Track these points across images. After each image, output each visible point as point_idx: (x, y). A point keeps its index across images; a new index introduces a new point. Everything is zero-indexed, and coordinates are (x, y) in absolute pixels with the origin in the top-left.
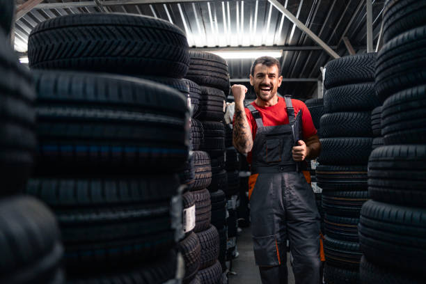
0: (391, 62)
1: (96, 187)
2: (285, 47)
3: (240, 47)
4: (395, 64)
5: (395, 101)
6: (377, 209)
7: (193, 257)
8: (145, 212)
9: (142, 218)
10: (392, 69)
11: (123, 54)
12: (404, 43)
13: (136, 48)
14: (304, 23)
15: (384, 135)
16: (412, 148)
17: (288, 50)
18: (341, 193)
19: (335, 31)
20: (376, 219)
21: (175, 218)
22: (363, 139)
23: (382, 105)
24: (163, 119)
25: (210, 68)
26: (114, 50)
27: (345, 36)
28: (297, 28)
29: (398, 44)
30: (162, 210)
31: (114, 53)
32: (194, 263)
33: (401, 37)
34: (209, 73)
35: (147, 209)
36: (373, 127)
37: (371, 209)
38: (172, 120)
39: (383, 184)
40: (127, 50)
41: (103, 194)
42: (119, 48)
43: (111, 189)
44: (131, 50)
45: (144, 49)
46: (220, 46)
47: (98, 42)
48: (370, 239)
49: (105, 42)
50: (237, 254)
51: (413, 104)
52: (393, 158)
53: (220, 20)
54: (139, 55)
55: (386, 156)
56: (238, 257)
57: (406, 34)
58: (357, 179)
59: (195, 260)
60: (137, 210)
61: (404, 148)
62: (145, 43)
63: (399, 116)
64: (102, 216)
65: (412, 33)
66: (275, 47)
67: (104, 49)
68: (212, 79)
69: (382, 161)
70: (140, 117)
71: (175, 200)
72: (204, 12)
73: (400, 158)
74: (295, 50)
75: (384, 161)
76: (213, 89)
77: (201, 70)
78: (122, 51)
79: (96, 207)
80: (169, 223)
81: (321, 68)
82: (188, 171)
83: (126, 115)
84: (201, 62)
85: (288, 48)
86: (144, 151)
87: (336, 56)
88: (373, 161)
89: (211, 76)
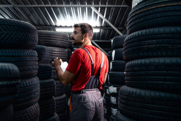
2: (101, 27)
17: (103, 29)
25: (59, 39)
27: (126, 24)
34: (59, 41)
53: (71, 15)
66: (97, 27)
68: (61, 44)
72: (63, 11)
74: (105, 29)
76: (61, 48)
77: (55, 40)
81: (111, 40)
84: (55, 36)
85: (103, 28)
89: (60, 43)
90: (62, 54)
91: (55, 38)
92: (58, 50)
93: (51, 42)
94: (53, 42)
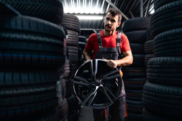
0: (159, 18)
1: (16, 76)
3: (84, 14)
4: (161, 19)
5: (161, 36)
6: (152, 87)
7: (65, 110)
8: (43, 89)
9: (41, 92)
10: (159, 21)
11: (31, 10)
12: (166, 9)
13: (38, 7)
14: (113, 3)
15: (154, 52)
16: (169, 58)
18: (130, 79)
19: (127, 7)
20: (152, 92)
21: (58, 92)
22: (140, 55)
23: (153, 39)
24: (53, 41)
25: (72, 22)
26: (26, 8)
27: (131, 10)
28: (110, 5)
29: (163, 10)
30: (52, 88)
31: (26, 9)
32: (65, 113)
33: (164, 7)
34: (72, 24)
35: (44, 87)
36: (145, 50)
37: (149, 87)
38: (58, 42)
39: (155, 75)
40: (33, 8)
41: (20, 80)
42: (29, 7)
43: (24, 77)
44: (35, 8)
45: (42, 8)
46: (75, 13)
47: (18, 3)
48: (148, 101)
49: (22, 3)
50: (82, 107)
51: (170, 38)
52: (160, 63)
53: (75, 1)
54: (39, 11)
55: (157, 62)
56: (83, 108)
57: (166, 5)
58: (137, 73)
59: (66, 112)
60: (39, 88)
61: (165, 58)
62: (42, 5)
63: (163, 43)
64: (20, 91)
65: (169, 5)
66: (100, 14)
67: (21, 7)
68: (73, 27)
69: (154, 64)
70: (41, 39)
71: (58, 82)
73: (164, 63)
75: (155, 64)
76: (73, 31)
77: (68, 22)
78: (31, 8)
79: (16, 87)
80: (56, 95)
82: (63, 69)
83: (33, 38)
84: (68, 19)
86: (43, 57)
87: (127, 19)
88: (150, 64)
89: (72, 25)
90: (74, 37)
91: (68, 21)
92: (71, 33)
93: (64, 24)
94: (66, 24)
